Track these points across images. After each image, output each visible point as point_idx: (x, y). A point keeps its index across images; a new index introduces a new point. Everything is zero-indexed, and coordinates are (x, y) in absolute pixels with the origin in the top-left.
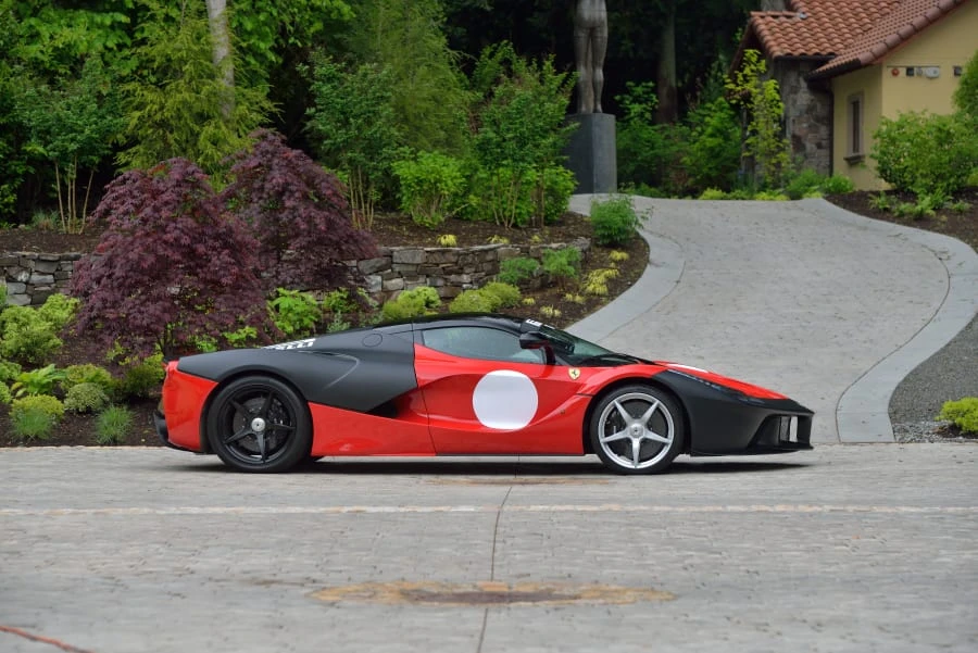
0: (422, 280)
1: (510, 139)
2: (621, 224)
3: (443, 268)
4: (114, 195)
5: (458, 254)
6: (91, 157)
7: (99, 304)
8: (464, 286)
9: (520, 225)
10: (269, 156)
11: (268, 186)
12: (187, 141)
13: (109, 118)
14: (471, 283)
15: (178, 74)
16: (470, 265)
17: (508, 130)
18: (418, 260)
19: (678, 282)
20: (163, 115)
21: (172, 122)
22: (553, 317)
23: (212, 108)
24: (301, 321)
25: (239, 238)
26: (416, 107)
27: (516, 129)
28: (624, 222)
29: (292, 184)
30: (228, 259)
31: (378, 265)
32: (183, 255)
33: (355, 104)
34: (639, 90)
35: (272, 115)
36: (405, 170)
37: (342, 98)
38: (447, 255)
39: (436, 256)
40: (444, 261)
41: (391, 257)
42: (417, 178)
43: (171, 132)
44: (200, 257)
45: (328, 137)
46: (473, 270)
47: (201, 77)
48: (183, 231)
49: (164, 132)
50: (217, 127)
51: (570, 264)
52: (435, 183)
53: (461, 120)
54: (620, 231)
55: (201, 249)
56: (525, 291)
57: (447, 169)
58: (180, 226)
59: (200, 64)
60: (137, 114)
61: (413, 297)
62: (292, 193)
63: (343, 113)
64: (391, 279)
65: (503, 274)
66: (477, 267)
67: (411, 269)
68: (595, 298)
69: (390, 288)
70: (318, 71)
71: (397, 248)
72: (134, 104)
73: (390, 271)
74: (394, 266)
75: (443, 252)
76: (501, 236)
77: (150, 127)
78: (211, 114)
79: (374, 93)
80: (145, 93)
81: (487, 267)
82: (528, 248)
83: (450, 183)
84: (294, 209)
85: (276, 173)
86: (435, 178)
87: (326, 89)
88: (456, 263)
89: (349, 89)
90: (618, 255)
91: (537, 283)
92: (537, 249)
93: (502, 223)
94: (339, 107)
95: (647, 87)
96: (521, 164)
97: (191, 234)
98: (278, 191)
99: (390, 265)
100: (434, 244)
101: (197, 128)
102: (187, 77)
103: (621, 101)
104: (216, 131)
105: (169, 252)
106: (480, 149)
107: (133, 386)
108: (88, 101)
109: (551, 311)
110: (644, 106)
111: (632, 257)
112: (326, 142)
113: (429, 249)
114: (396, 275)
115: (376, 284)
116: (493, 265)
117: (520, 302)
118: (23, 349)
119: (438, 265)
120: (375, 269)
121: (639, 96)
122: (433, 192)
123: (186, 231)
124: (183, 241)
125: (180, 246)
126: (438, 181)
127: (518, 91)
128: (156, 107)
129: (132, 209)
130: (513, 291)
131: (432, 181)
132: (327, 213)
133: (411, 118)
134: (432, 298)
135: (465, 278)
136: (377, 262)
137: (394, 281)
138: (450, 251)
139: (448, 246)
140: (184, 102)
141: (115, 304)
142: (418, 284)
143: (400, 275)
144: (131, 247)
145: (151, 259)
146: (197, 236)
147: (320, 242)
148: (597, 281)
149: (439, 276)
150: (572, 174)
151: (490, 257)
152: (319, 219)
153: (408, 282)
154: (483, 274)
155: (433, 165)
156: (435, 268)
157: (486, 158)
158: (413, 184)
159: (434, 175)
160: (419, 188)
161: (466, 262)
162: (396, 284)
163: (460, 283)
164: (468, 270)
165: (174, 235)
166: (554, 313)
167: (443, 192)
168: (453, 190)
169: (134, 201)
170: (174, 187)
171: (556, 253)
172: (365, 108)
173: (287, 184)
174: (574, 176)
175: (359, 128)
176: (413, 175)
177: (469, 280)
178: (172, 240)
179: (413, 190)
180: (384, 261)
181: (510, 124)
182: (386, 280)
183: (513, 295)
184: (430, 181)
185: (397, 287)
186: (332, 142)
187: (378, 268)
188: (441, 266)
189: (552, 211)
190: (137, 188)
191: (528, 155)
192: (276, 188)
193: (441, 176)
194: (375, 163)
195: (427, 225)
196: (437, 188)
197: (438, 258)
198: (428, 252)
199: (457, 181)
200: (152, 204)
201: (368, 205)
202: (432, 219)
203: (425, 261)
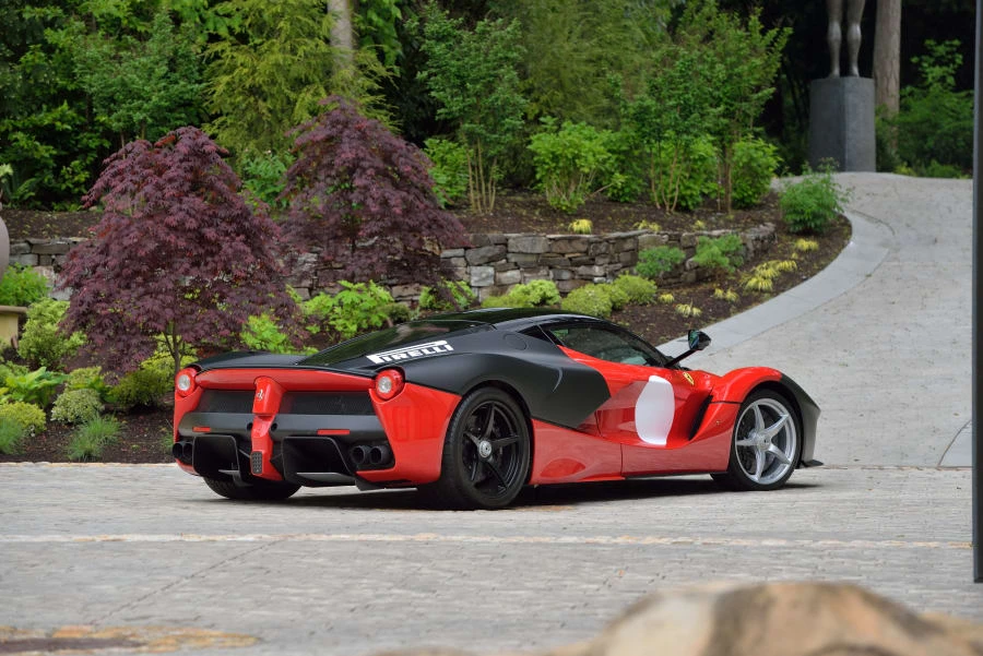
0: (543, 271)
1: (672, 107)
2: (815, 208)
3: (570, 259)
4: (112, 171)
5: (589, 242)
6: (161, 128)
7: (89, 298)
8: (596, 279)
9: (691, 207)
10: (340, 127)
11: (337, 161)
12: (283, 111)
13: (182, 83)
14: (605, 276)
15: (273, 33)
16: (604, 255)
17: (670, 97)
18: (539, 249)
19: (869, 276)
20: (254, 79)
21: (265, 88)
22: (691, 316)
23: (312, 72)
24: (368, 318)
25: (256, 222)
26: (572, 71)
27: (680, 95)
28: (821, 205)
29: (363, 159)
30: (242, 247)
31: (490, 255)
32: (189, 240)
33: (473, 67)
34: (941, 50)
35: (384, 82)
36: (542, 143)
37: (458, 60)
38: (574, 243)
39: (560, 243)
40: (571, 250)
41: (506, 245)
42: (553, 153)
43: (265, 100)
44: (209, 242)
45: (443, 106)
46: (607, 260)
47: (299, 35)
48: (188, 213)
49: (256, 101)
50: (316, 94)
51: (725, 254)
52: (574, 158)
53: (616, 85)
54: (815, 216)
55: (210, 233)
56: (663, 285)
57: (588, 142)
58: (184, 206)
59: (299, 21)
60: (226, 79)
61: (528, 293)
62: (364, 170)
63: (458, 77)
64: (505, 271)
65: (640, 265)
66: (613, 257)
67: (530, 259)
68: (757, 294)
69: (504, 281)
70: (430, 28)
71: (514, 235)
72: (224, 68)
73: (504, 261)
74: (509, 256)
75: (570, 240)
76: (652, 220)
77: (240, 93)
78: (310, 78)
79: (496, 54)
80: (235, 54)
81: (625, 257)
82: (680, 235)
83: (591, 159)
84: (366, 188)
85: (346, 147)
86: (572, 153)
87: (439, 49)
88: (586, 252)
89: (466, 49)
90: (804, 244)
91: (691, 276)
92: (691, 237)
93: (663, 205)
94: (453, 70)
95: (951, 46)
96: (685, 137)
97: (198, 216)
98: (348, 167)
99: (505, 254)
100: (564, 230)
101: (293, 96)
102: (283, 36)
103: (919, 64)
104: (316, 99)
105: (172, 238)
106: (637, 119)
107: (139, 393)
108: (157, 63)
109: (689, 309)
110: (945, 68)
111: (822, 246)
112: (439, 111)
113: (552, 236)
114: (512, 266)
115: (488, 277)
116: (632, 255)
117: (656, 299)
118: (33, 350)
119: (563, 255)
120: (486, 260)
121: (942, 57)
122: (572, 169)
123: (193, 212)
124: (187, 225)
125: (186, 231)
126: (577, 156)
127: (682, 51)
128: (246, 70)
129: (132, 187)
130: (648, 286)
131: (570, 156)
132: (404, 194)
133: (567, 83)
134: (549, 294)
135: (597, 270)
136: (489, 250)
137: (509, 274)
138: (579, 238)
139: (581, 232)
140: (277, 65)
141: (109, 299)
142: (538, 277)
143: (517, 266)
144: (126, 232)
145: (152, 246)
146: (206, 218)
147: (395, 227)
148: (763, 276)
149: (566, 268)
150: (775, 148)
151: (629, 245)
152: (396, 198)
153: (526, 275)
154: (620, 265)
155: (569, 138)
156: (560, 258)
157: (644, 129)
158: (547, 160)
159: (571, 150)
160: (554, 165)
161: (598, 251)
162: (513, 277)
163: (592, 276)
164: (600, 261)
165: (177, 218)
166: (692, 313)
167: (582, 169)
168: (594, 167)
169: (134, 178)
170: (181, 161)
171: (711, 241)
172: (484, 71)
173: (359, 159)
174: (776, 151)
175: (477, 95)
176: (547, 150)
177: (603, 273)
178: (175, 223)
179: (546, 167)
180: (497, 250)
181: (672, 89)
182: (500, 272)
183: (648, 290)
184: (566, 157)
185: (512, 281)
186: (446, 111)
187: (490, 258)
188: (567, 256)
189: (750, 193)
190: (139, 163)
191: (693, 126)
192: (347, 164)
193: (580, 151)
194: (496, 136)
195: (564, 208)
196: (575, 164)
197: (563, 246)
198: (551, 239)
199: (601, 157)
200: (154, 182)
201: (489, 185)
202: (571, 202)
203: (547, 250)
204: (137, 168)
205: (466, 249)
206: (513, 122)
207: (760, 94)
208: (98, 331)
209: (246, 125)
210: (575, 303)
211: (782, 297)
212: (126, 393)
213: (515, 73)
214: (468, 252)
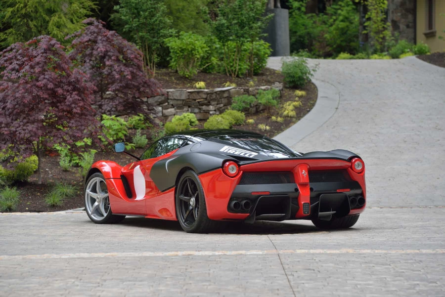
0: (186, 109)
1: (235, 24)
2: (300, 74)
3: (198, 102)
4: (6, 58)
5: (207, 93)
8: (211, 112)
9: (241, 76)
10: (95, 35)
11: (95, 52)
12: (41, 26)
14: (215, 110)
16: (214, 100)
17: (233, 19)
18: (183, 97)
19: (337, 109)
20: (26, 10)
21: (32, 15)
22: (266, 130)
23: (56, 6)
24: (117, 134)
25: (83, 84)
26: (177, 5)
27: (239, 18)
28: (302, 73)
29: (109, 51)
30: (77, 97)
31: (160, 100)
32: (49, 95)
35: (93, 10)
36: (173, 43)
38: (200, 94)
39: (193, 94)
40: (199, 97)
41: (167, 95)
42: (181, 48)
43: (32, 21)
44: (60, 96)
45: (127, 23)
46: (216, 103)
48: (48, 80)
49: (27, 21)
50: (60, 17)
51: (273, 99)
52: (192, 51)
54: (300, 78)
55: (60, 91)
56: (248, 115)
57: (197, 42)
58: (47, 77)
60: (10, 9)
61: (182, 120)
62: (110, 57)
63: (136, 9)
64: (168, 109)
65: (234, 105)
66: (218, 101)
67: (179, 102)
68: (289, 119)
69: (167, 114)
71: (171, 90)
73: (167, 104)
74: (169, 101)
75: (198, 92)
76: (231, 82)
77: (19, 17)
78: (55, 10)
81: (225, 101)
82: (248, 89)
83: (200, 50)
84: (111, 66)
85: (100, 45)
88: (206, 99)
90: (299, 93)
91: (254, 110)
92: (253, 90)
93: (231, 75)
94: (134, 5)
96: (242, 39)
97: (54, 82)
98: (101, 56)
99: (167, 100)
100: (192, 88)
101: (47, 18)
104: (59, 20)
105: (40, 93)
106: (217, 30)
107: (19, 176)
109: (264, 127)
111: (307, 94)
112: (126, 26)
113: (189, 90)
114: (171, 106)
115: (159, 112)
116: (228, 99)
117: (245, 122)
119: (195, 100)
120: (158, 103)
122: (190, 56)
123: (51, 80)
124: (49, 86)
125: (47, 89)
126: (194, 49)
128: (22, 5)
129: (17, 67)
130: (241, 115)
131: (190, 49)
132: (131, 69)
133: (174, 12)
134: (193, 120)
135: (211, 107)
136: (159, 98)
137: (169, 110)
138: (202, 91)
139: (200, 88)
140: (39, 2)
142: (184, 112)
143: (173, 106)
144: (17, 90)
145: (29, 97)
146: (57, 83)
147: (127, 86)
148: (289, 109)
149: (196, 107)
150: (269, 44)
151: (226, 95)
152: (127, 72)
153: (178, 111)
154: (222, 105)
155: (189, 40)
156: (194, 102)
157: (221, 35)
158: (178, 52)
159: (190, 46)
160: (182, 54)
161: (212, 98)
162: (171, 112)
163: (208, 110)
164: (213, 103)
165: (43, 82)
166: (266, 128)
167: (196, 56)
168: (202, 55)
169: (18, 62)
170: (43, 53)
171: (265, 92)
172: (150, 6)
173: (107, 51)
174: (270, 46)
175: (146, 18)
176: (178, 46)
177: (214, 109)
178: (42, 85)
179: (178, 55)
180: (163, 98)
181: (235, 15)
182: (165, 109)
183: (241, 118)
184: (188, 50)
185: (171, 114)
186: (130, 26)
187: (160, 102)
188: (197, 101)
189: (257, 67)
190: (19, 54)
191: (245, 33)
192: (100, 54)
193: (195, 47)
194: (156, 39)
195: (187, 76)
196: (192, 54)
197: (195, 96)
198: (189, 92)
199: (204, 50)
200: (29, 64)
201: (152, 64)
202: (190, 73)
203: (188, 98)
204: (19, 57)
205: (148, 98)
206: (165, 32)
207: (267, 17)
208: (3, 142)
209: (22, 34)
210: (211, 125)
211: (303, 120)
212: (12, 176)
213: (165, 6)
214: (149, 99)
